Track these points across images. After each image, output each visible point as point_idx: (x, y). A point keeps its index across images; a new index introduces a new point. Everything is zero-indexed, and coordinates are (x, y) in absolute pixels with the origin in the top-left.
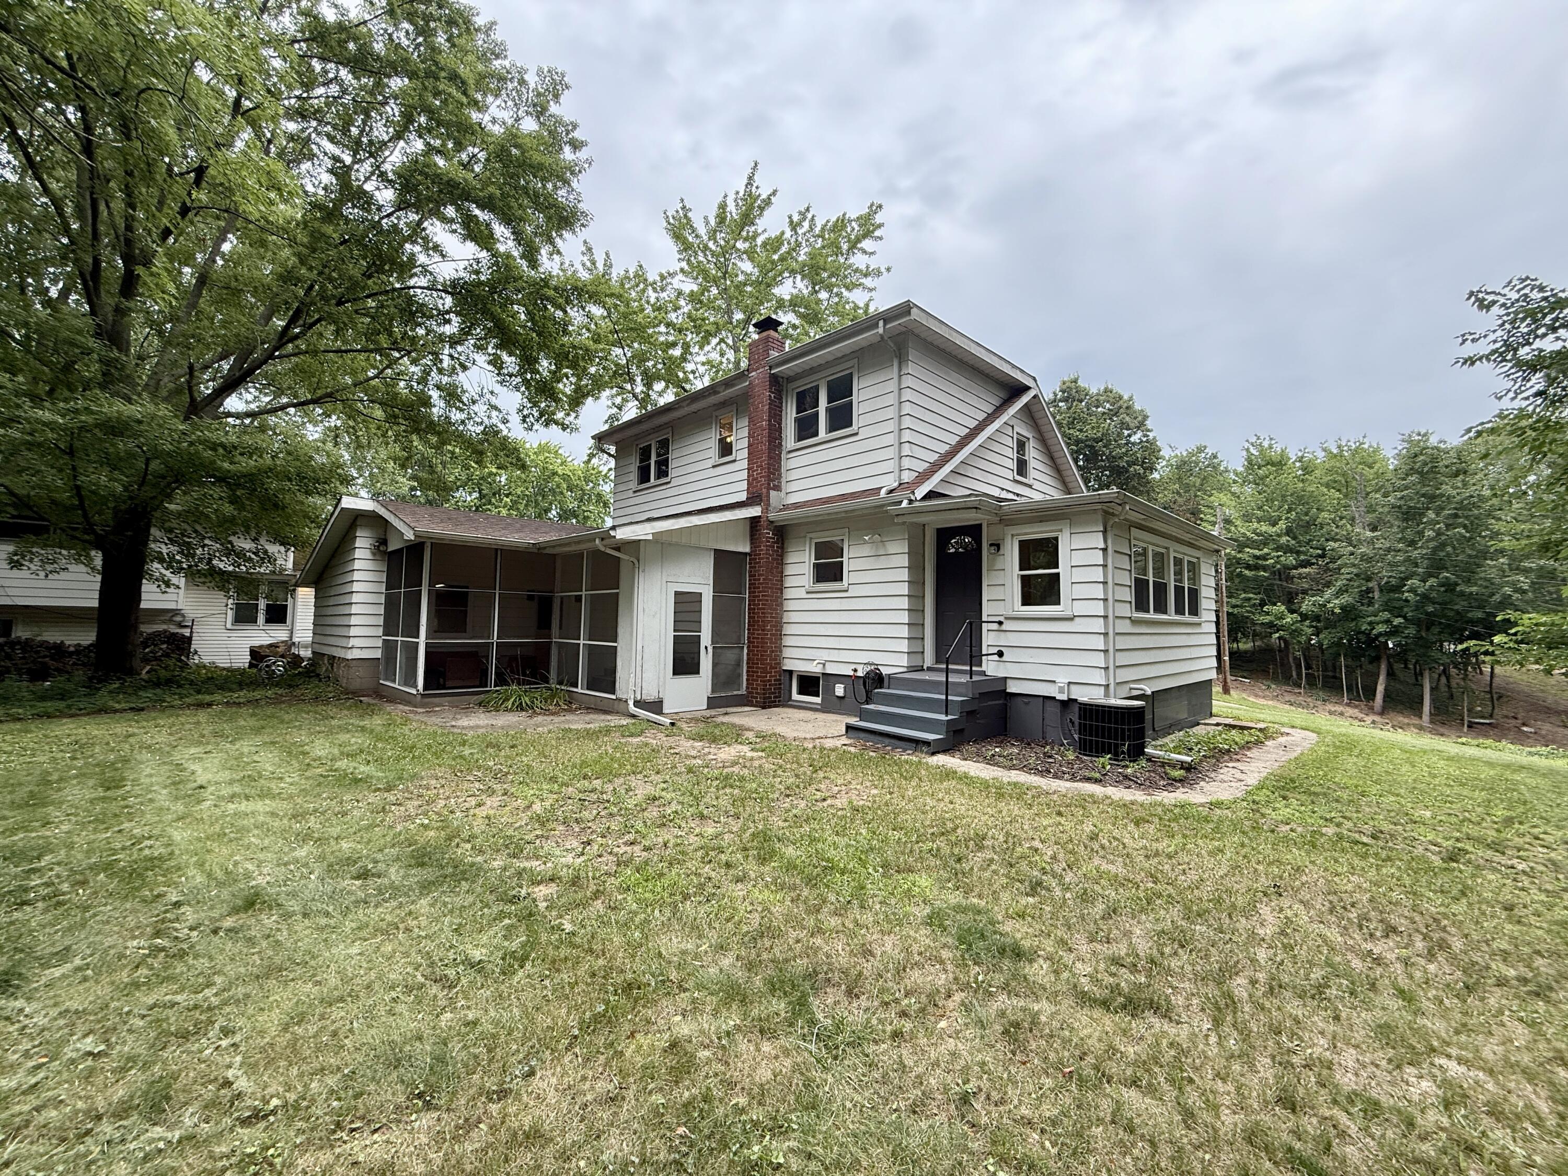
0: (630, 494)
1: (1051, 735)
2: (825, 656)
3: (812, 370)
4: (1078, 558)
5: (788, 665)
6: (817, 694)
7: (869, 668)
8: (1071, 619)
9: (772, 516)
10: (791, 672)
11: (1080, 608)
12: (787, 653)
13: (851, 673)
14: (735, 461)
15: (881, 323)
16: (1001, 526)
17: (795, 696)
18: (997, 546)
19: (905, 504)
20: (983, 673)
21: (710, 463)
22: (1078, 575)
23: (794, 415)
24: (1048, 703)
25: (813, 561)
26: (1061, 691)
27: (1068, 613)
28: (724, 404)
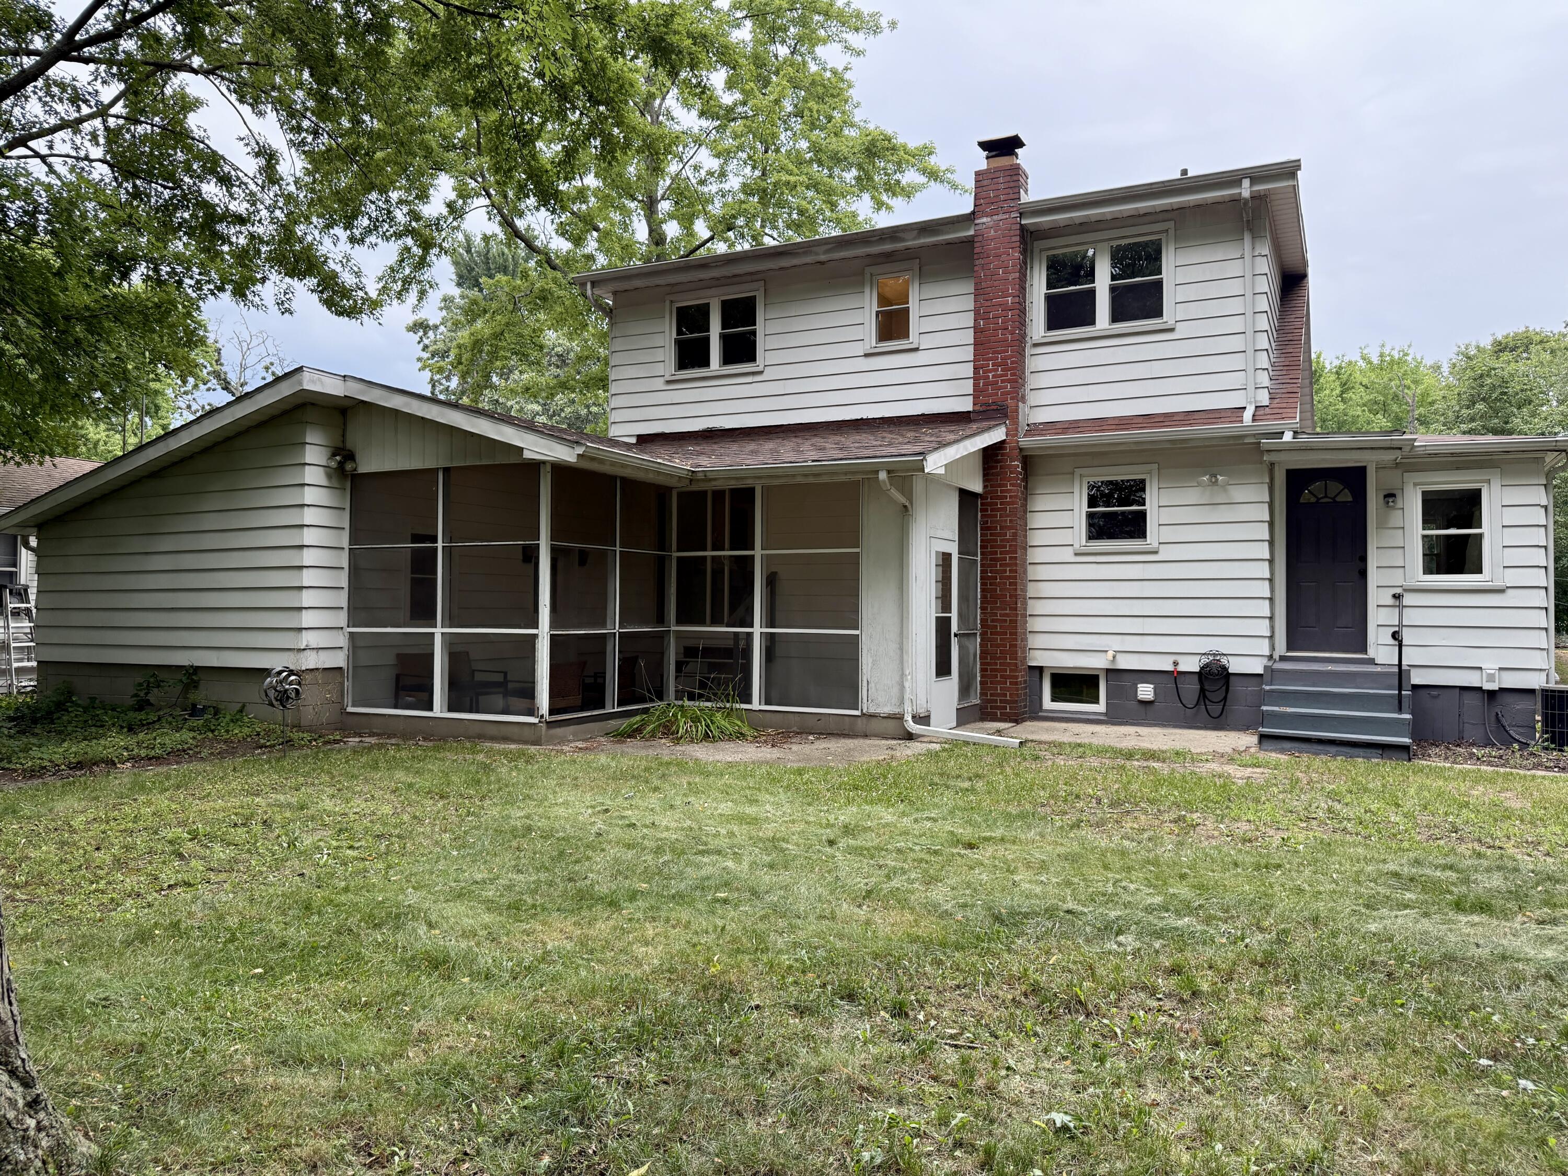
0: (659, 384)
1: (1471, 733)
2: (1115, 643)
3: (1084, 227)
4: (1511, 517)
5: (1038, 659)
6: (1096, 700)
7: (1205, 660)
8: (1501, 591)
9: (1025, 441)
10: (1040, 669)
11: (1512, 578)
12: (1035, 641)
13: (1170, 668)
14: (917, 349)
15: (1246, 183)
16: (1399, 472)
17: (1048, 703)
18: (1390, 496)
19: (1288, 437)
20: (1372, 662)
21: (860, 349)
22: (1512, 537)
23: (1043, 290)
24: (1466, 695)
25: (1085, 508)
26: (1491, 678)
27: (1498, 584)
28: (888, 257)
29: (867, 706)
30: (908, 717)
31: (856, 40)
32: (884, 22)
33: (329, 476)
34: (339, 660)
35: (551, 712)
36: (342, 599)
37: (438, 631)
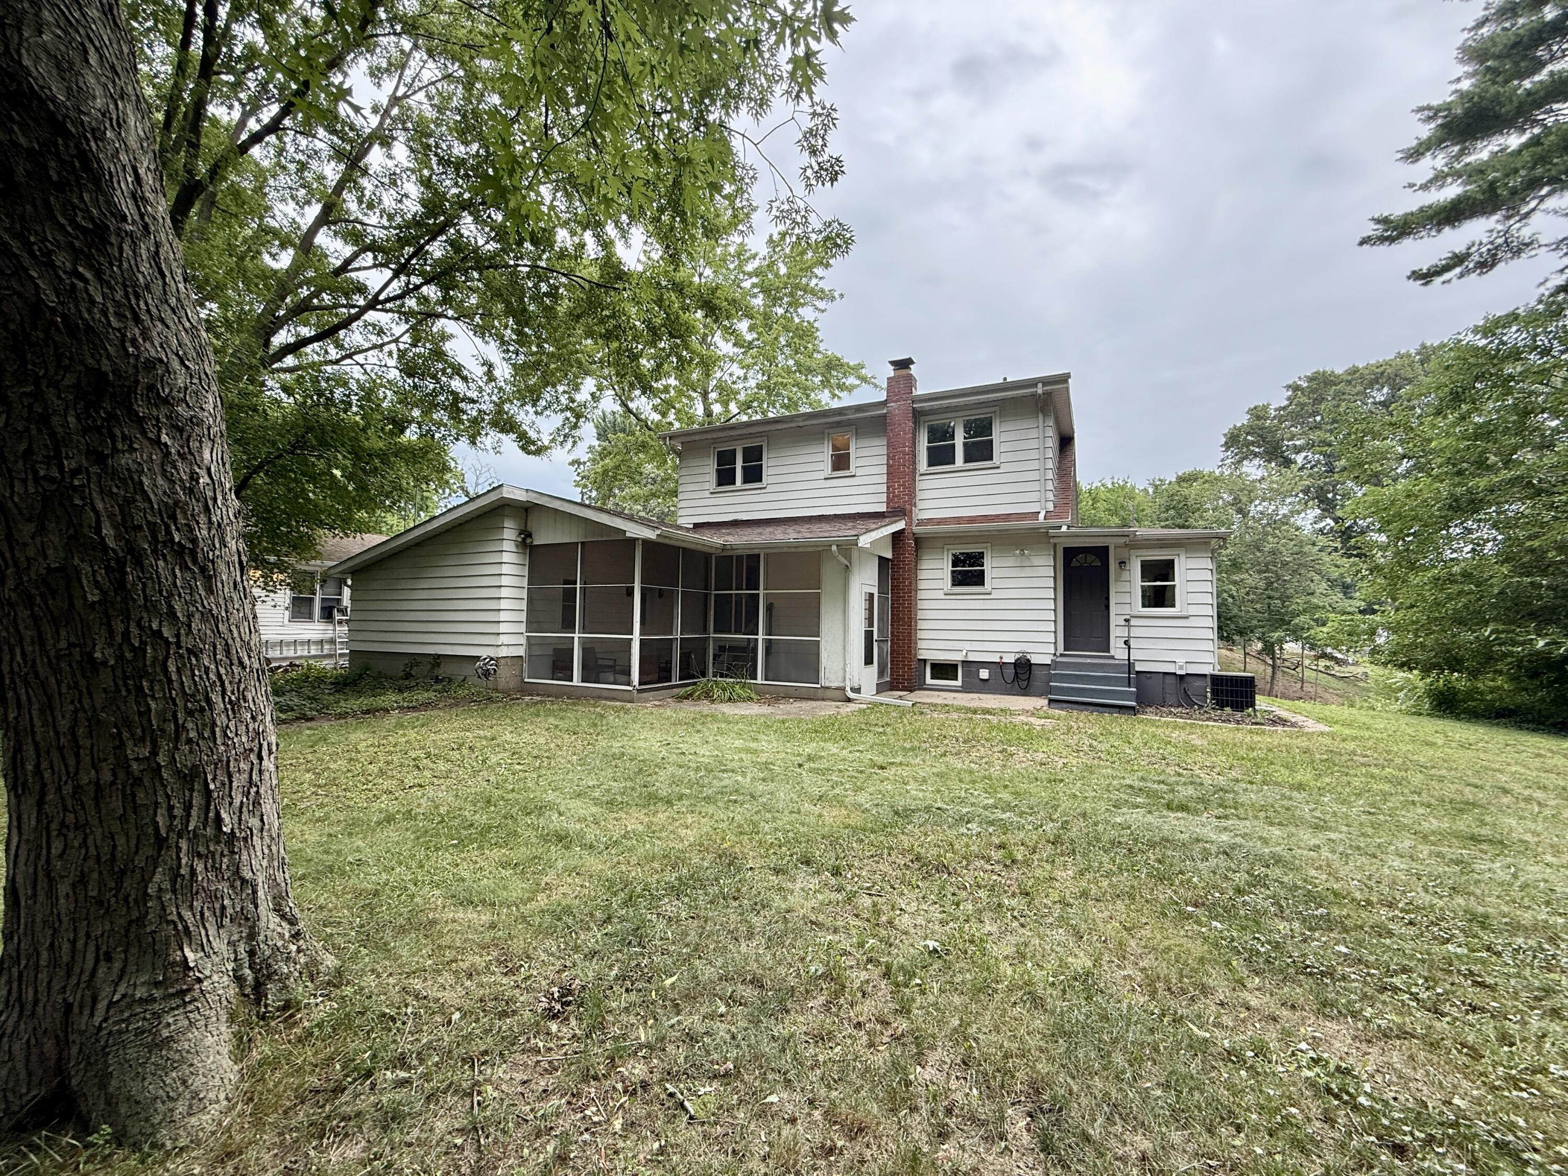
0: (707, 494)
1: (1171, 699)
2: (967, 646)
3: (948, 409)
4: (1192, 575)
5: (923, 655)
6: (956, 679)
7: (1018, 656)
8: (1186, 618)
9: (916, 529)
10: (925, 661)
11: (1192, 610)
12: (921, 644)
13: (998, 660)
14: (854, 477)
15: (1040, 385)
16: (1127, 549)
17: (929, 680)
18: (1122, 563)
19: (1064, 529)
20: (1113, 657)
21: (822, 475)
22: (1192, 587)
23: (926, 444)
24: (1167, 677)
25: (950, 568)
26: (1181, 668)
27: (1184, 613)
28: (838, 424)
29: (824, 682)
30: (848, 689)
31: (821, 304)
32: (836, 295)
33: (517, 546)
34: (521, 652)
35: (640, 684)
36: (523, 617)
37: (576, 636)
